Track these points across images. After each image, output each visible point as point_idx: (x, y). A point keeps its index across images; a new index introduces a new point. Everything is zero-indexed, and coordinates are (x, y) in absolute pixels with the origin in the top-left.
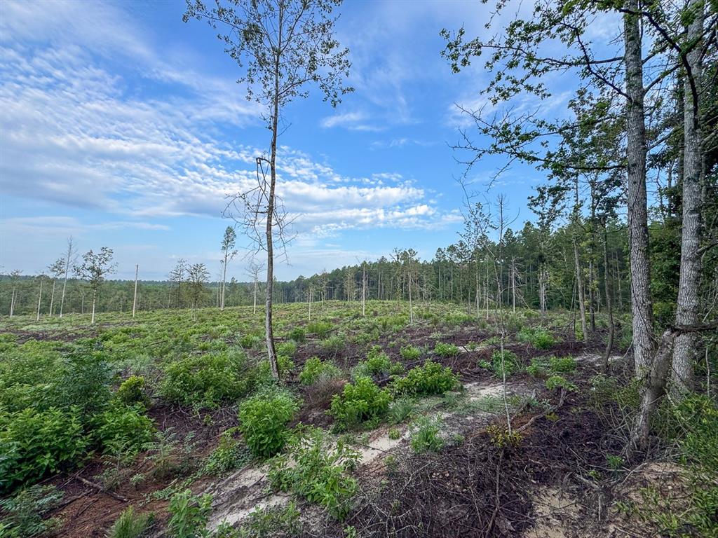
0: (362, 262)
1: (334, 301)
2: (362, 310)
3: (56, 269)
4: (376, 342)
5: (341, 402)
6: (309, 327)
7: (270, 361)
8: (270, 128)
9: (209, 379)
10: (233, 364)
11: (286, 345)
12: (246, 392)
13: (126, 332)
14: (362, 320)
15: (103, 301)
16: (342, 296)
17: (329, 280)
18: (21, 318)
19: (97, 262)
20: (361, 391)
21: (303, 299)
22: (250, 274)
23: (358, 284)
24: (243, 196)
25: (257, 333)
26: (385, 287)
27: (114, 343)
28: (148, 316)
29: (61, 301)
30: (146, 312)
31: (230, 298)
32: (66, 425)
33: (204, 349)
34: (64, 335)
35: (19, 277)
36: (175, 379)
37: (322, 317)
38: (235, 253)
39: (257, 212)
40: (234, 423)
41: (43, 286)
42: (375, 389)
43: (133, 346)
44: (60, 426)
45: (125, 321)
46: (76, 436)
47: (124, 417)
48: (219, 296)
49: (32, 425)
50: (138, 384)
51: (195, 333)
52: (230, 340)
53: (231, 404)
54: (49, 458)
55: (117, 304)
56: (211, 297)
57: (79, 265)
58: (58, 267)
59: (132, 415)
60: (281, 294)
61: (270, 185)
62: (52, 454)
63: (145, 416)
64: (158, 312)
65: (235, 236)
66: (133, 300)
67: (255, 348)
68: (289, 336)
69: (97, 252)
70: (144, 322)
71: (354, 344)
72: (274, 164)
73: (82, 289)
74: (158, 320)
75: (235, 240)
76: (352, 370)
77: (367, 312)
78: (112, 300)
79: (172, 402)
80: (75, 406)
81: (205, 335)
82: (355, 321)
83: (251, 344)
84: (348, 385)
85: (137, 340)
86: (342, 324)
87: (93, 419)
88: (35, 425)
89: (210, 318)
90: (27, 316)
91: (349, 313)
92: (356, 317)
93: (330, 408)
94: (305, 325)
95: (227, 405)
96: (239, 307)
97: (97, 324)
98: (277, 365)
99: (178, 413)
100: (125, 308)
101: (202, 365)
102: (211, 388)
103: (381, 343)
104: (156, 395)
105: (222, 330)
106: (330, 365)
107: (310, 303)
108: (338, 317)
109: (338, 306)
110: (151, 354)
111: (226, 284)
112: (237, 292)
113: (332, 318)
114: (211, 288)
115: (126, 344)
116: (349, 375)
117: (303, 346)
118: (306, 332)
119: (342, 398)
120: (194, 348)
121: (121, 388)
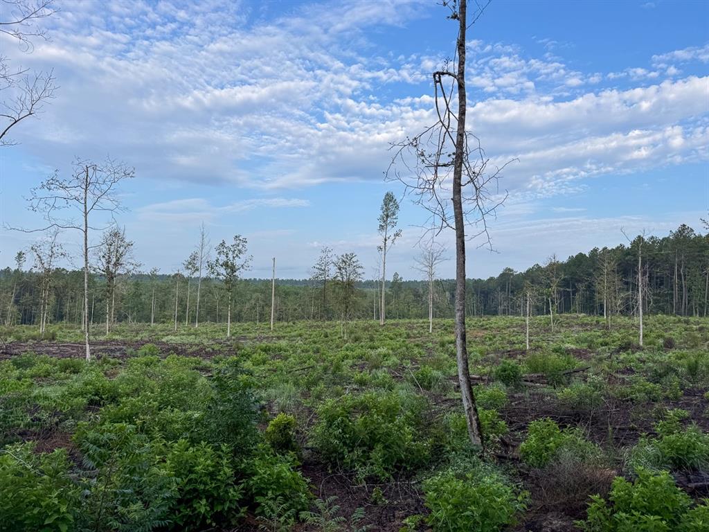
0: (633, 238)
1: (574, 315)
2: (636, 335)
3: (190, 266)
4: (676, 402)
5: (608, 511)
6: (529, 362)
7: (466, 415)
8: (455, 17)
9: (376, 432)
10: (409, 413)
11: (489, 391)
12: (431, 462)
13: (266, 350)
14: (637, 355)
15: (238, 308)
16: (591, 306)
17: (563, 277)
18: (160, 326)
19: (230, 256)
20: (650, 498)
21: (514, 310)
22: (421, 266)
23: (627, 283)
24: (414, 143)
25: (438, 365)
26: (690, 290)
27: (253, 365)
28: (288, 330)
29: (196, 307)
30: (286, 324)
31: (392, 307)
32: (217, 466)
33: (362, 383)
34: (201, 350)
35: (158, 276)
36: (331, 425)
37: (553, 345)
38: (397, 235)
39: (438, 165)
40: (416, 509)
41: (179, 288)
42: (683, 499)
43: (275, 371)
44: (213, 467)
45: (263, 335)
46: (228, 484)
47: (276, 469)
48: (377, 303)
49: (187, 461)
50: (287, 426)
51: (347, 357)
52: (398, 373)
53: (408, 477)
54: (205, 506)
55: (253, 311)
56: (366, 303)
57: (213, 260)
58: (192, 264)
59: (284, 468)
60: (472, 301)
61: (457, 115)
62: (207, 501)
63: (299, 474)
64: (300, 324)
65: (397, 207)
66: (271, 306)
67: (436, 390)
68: (493, 375)
69: (230, 242)
70: (284, 337)
71: (625, 402)
72: (463, 78)
73: (216, 291)
74: (300, 335)
75: (398, 214)
76: (625, 452)
77: (647, 341)
78: (248, 306)
79: (329, 458)
80: (226, 444)
81: (361, 362)
82: (623, 356)
83: (430, 383)
84: (619, 481)
85: (279, 363)
86: (593, 361)
87: (243, 466)
88: (190, 461)
89: (365, 335)
90: (166, 325)
91: (607, 340)
92: (626, 347)
93: (585, 519)
94: (519, 357)
95: (404, 477)
96: (407, 321)
97: (233, 338)
98: (479, 424)
99: (337, 477)
100: (263, 317)
101: (364, 408)
102: (379, 447)
103: (688, 405)
104: (310, 444)
105: (385, 356)
106: (577, 436)
107: (527, 318)
108: (585, 346)
109: (583, 325)
110: (296, 384)
111: (387, 282)
112: (402, 295)
113: (573, 347)
114: (366, 290)
115: (267, 367)
116: (619, 462)
117: (520, 394)
118: (523, 370)
119: (610, 504)
120: (348, 380)
121: (269, 429)
